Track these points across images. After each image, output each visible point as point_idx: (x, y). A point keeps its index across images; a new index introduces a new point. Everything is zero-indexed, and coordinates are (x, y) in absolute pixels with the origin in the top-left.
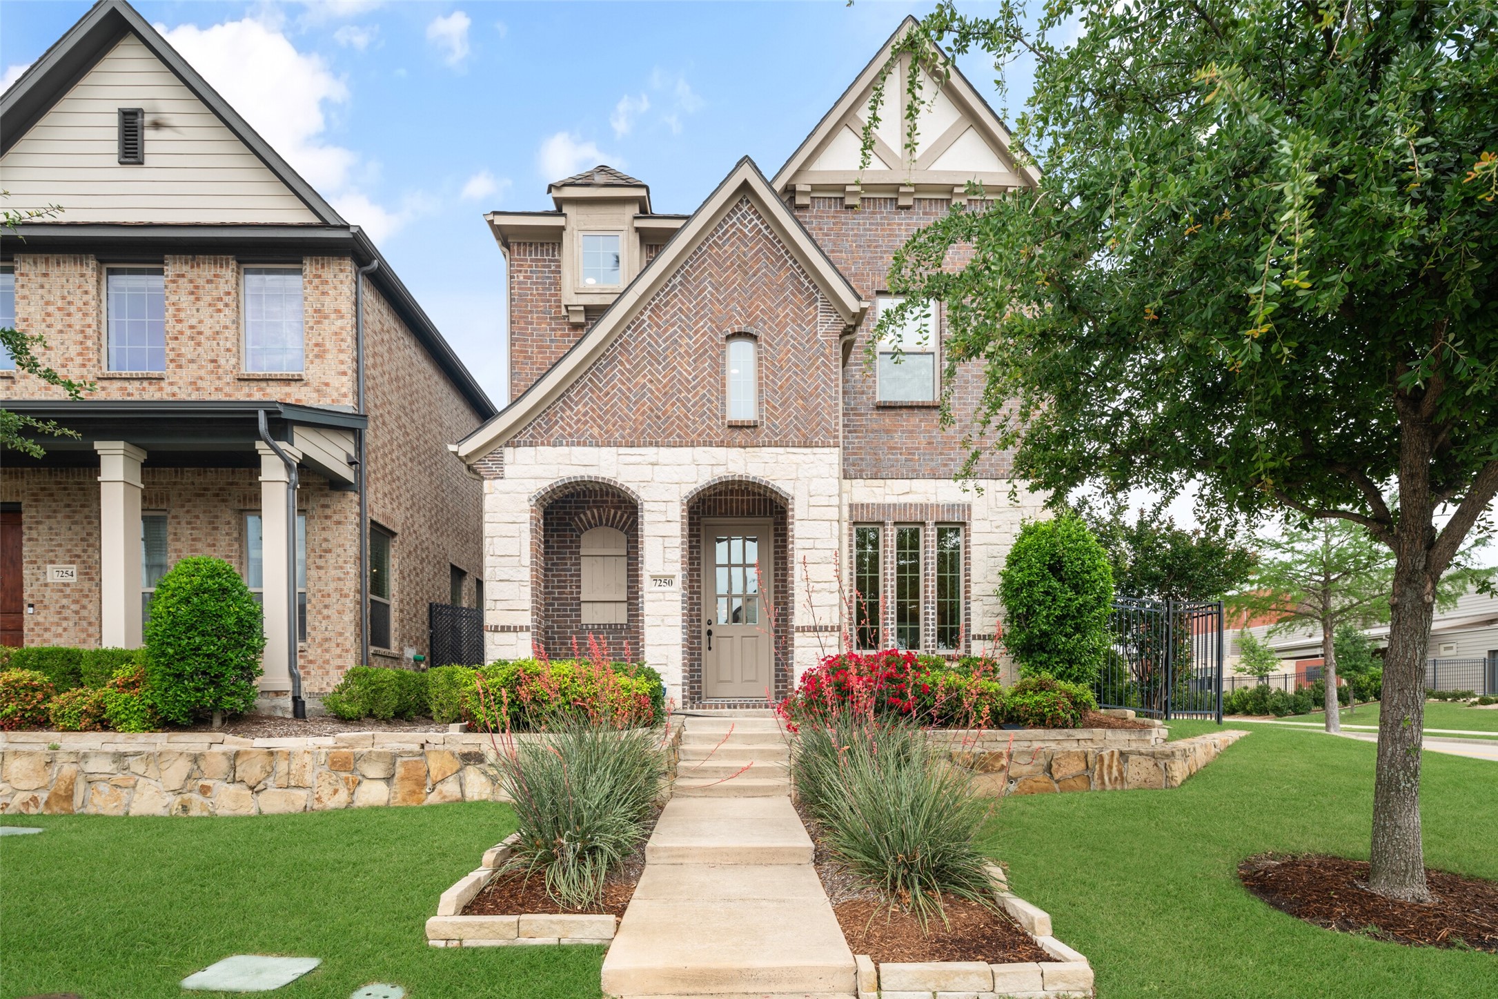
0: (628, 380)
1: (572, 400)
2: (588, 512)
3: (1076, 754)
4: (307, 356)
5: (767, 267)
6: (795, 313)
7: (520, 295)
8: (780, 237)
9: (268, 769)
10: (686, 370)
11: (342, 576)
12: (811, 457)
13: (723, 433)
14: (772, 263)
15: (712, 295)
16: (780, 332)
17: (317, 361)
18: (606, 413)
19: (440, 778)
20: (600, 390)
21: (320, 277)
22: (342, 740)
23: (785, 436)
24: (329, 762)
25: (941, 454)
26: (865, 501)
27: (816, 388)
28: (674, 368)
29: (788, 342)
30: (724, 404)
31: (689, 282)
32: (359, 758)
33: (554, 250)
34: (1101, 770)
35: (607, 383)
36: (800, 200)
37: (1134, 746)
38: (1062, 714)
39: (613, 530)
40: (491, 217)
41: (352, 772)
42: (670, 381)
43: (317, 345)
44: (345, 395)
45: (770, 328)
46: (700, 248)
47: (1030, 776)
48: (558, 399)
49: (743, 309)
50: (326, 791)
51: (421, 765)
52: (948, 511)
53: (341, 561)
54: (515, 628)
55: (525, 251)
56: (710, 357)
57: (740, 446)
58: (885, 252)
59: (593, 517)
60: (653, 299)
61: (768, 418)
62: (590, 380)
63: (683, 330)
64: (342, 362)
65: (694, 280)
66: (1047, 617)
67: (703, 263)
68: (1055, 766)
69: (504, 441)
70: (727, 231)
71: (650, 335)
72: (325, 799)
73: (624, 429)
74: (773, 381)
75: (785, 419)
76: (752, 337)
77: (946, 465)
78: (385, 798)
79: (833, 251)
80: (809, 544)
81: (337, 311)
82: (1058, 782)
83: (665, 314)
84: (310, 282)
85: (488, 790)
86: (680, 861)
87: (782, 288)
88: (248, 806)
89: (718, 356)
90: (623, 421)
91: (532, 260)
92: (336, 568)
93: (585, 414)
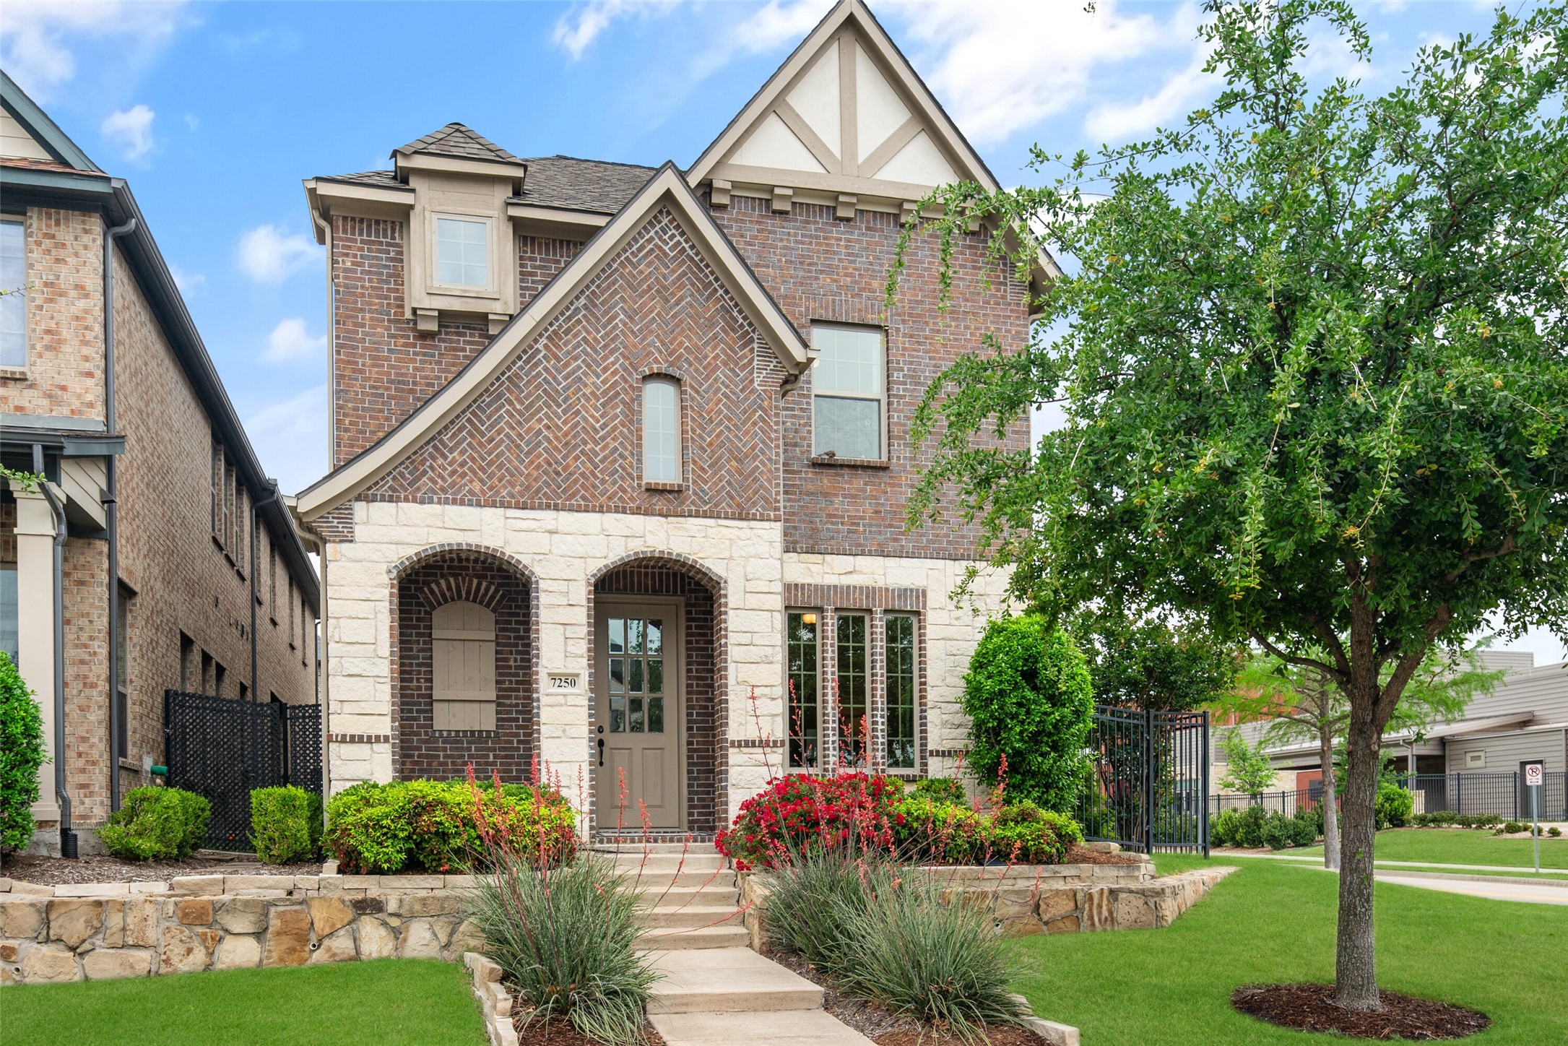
0: (519, 423)
1: (445, 446)
2: (442, 582)
3: (1064, 893)
4: (33, 347)
5: (692, 295)
6: (727, 355)
7: (346, 286)
8: (708, 260)
9: (96, 923)
10: (592, 416)
11: (87, 657)
12: (748, 531)
13: (641, 499)
14: (698, 290)
15: (625, 324)
16: (707, 378)
17: (48, 354)
18: (491, 463)
19: (327, 931)
20: (483, 435)
21: (53, 237)
22: (181, 885)
23: (716, 505)
24: (180, 913)
25: (891, 526)
26: (800, 581)
27: (753, 448)
28: (578, 413)
29: (718, 389)
30: (640, 461)
31: (595, 306)
32: (218, 908)
33: (393, 232)
34: (1091, 910)
35: (492, 426)
36: (716, 199)
37: (1123, 884)
38: (1047, 848)
39: (476, 606)
40: (312, 185)
41: (210, 926)
42: (573, 428)
43: (48, 332)
44: (91, 405)
45: (697, 370)
46: (609, 265)
47: (1018, 917)
48: (428, 443)
49: (663, 344)
50: (176, 950)
51: (302, 916)
52: (899, 596)
53: (84, 637)
54: (369, 737)
55: (353, 229)
56: (623, 401)
57: (661, 515)
58: (822, 272)
59: (449, 588)
60: (551, 324)
61: (694, 482)
62: (469, 420)
63: (589, 366)
64: (86, 359)
65: (603, 304)
66: (1021, 733)
67: (614, 284)
68: (1043, 907)
69: (356, 494)
70: (642, 247)
71: (546, 369)
72: (175, 960)
73: (513, 486)
74: (700, 436)
75: (715, 484)
76: (676, 381)
77: (896, 540)
78: (257, 959)
79: (757, 265)
80: (745, 639)
81: (79, 287)
82: (1046, 923)
83: (565, 344)
84: (39, 244)
85: (390, 945)
86: (684, 1009)
87: (711, 323)
88: (70, 970)
89: (633, 400)
90: (512, 475)
91: (363, 242)
92: (76, 646)
93: (463, 464)
